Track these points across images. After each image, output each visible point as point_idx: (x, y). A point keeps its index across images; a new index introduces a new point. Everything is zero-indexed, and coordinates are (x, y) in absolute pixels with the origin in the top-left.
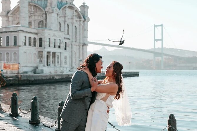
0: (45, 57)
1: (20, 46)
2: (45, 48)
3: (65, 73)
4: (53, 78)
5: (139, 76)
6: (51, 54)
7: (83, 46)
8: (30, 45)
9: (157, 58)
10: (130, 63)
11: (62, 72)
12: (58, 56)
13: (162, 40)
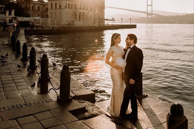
0: (78, 15)
1: (63, 9)
2: (78, 10)
3: (90, 25)
4: (81, 28)
5: (136, 28)
6: (82, 13)
7: (102, 9)
8: (69, 8)
9: (148, 16)
10: (130, 19)
11: (89, 25)
12: (86, 15)
13: (152, 5)
